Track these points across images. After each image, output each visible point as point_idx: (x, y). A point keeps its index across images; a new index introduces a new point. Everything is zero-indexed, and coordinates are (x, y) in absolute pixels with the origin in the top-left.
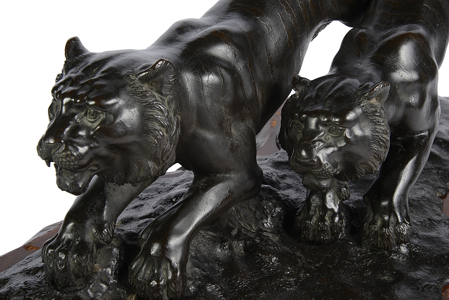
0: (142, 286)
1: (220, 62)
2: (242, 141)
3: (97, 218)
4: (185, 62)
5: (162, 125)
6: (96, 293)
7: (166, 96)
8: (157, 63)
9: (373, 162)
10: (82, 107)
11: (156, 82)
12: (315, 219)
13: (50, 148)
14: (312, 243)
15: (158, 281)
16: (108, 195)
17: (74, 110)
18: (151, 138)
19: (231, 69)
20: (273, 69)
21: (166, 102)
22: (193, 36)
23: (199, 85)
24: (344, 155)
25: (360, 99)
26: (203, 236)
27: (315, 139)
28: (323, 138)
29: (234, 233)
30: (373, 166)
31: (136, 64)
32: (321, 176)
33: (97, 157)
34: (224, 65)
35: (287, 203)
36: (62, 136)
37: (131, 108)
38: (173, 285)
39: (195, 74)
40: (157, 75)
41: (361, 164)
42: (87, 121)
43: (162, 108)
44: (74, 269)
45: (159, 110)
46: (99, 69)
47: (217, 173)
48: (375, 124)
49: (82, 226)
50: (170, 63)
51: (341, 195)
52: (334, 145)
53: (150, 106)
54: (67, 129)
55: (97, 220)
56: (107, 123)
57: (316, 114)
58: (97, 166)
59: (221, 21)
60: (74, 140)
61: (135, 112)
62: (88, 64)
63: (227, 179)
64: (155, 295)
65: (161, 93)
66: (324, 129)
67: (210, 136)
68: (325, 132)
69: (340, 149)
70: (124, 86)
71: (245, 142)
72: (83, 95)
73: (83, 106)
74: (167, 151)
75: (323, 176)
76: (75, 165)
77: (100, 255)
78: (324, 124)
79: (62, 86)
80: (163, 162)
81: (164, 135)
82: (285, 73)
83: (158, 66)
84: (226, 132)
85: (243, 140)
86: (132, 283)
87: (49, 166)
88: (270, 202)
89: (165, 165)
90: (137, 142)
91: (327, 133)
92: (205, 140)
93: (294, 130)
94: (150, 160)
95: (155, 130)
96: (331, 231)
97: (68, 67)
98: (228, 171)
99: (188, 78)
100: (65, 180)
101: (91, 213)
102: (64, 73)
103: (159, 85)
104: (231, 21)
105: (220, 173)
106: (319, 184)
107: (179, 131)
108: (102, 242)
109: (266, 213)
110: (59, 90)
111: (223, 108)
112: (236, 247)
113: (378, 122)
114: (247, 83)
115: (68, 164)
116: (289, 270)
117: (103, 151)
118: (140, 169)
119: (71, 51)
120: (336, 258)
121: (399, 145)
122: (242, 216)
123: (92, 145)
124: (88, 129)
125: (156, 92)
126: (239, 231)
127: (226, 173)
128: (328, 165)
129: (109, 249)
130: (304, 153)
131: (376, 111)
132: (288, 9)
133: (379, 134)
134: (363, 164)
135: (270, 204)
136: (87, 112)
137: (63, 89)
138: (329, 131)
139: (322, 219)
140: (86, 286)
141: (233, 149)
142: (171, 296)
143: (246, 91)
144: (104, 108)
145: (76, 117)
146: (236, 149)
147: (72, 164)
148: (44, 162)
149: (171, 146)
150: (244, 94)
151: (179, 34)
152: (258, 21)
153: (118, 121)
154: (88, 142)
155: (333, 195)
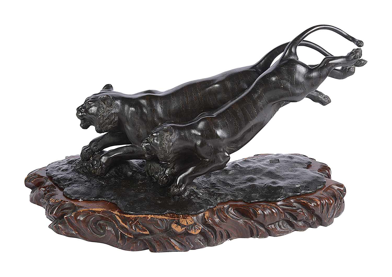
2: (144, 135)
7: (109, 107)
20: (171, 116)
21: (107, 109)
40: (105, 99)
52: (150, 143)
54: (81, 107)
55: (96, 143)
60: (81, 110)
61: (96, 108)
63: (135, 147)
67: (129, 128)
69: (150, 145)
74: (102, 123)
81: (100, 118)
83: (105, 97)
84: (137, 129)
90: (94, 117)
92: (127, 129)
103: (107, 103)
111: (136, 120)
114: (150, 115)
123: (84, 114)
128: (144, 148)
132: (186, 97)
143: (149, 118)
144: (89, 104)
149: (104, 122)
150: (147, 119)
153: (90, 109)
154: (84, 112)
155: (169, 170)
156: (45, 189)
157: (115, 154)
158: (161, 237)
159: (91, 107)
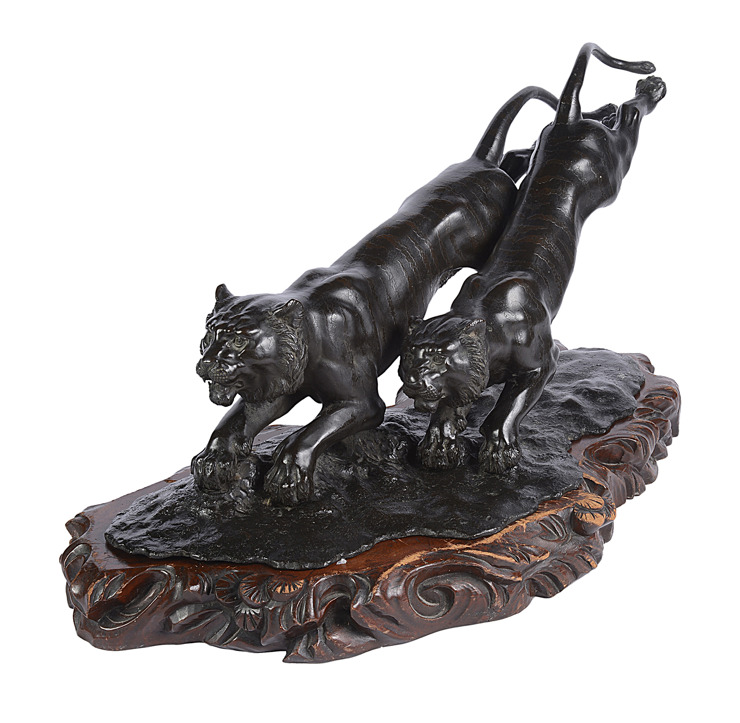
0: (276, 490)
1: (342, 303)
2: (363, 372)
3: (238, 434)
4: (312, 303)
5: (293, 350)
6: (237, 497)
7: (296, 328)
8: (289, 302)
9: (473, 387)
10: (232, 336)
11: (288, 317)
12: (434, 447)
13: (207, 367)
14: (432, 470)
15: (289, 484)
16: (247, 416)
17: (225, 338)
18: (284, 360)
19: (353, 310)
20: (394, 310)
21: (296, 333)
22: (319, 282)
23: (324, 323)
24: (447, 380)
25: (459, 333)
26: (330, 459)
27: (421, 366)
28: (428, 366)
29: (360, 461)
30: (473, 390)
31: (273, 303)
32: (427, 397)
33: (243, 375)
34: (346, 305)
35: (412, 438)
36: (216, 357)
37: (269, 337)
38: (302, 487)
39: (321, 313)
40: (289, 311)
41: (462, 389)
42: (235, 347)
43: (293, 337)
44: (220, 473)
45: (290, 338)
46: (243, 308)
47: (341, 400)
48: (473, 354)
49: (226, 440)
50: (299, 302)
51: (457, 425)
52: (439, 372)
53: (284, 335)
54: (220, 352)
55: (238, 436)
56: (251, 347)
57: (424, 346)
58: (241, 383)
59: (346, 269)
60: (226, 360)
61: (272, 339)
62: (235, 304)
63: (351, 405)
64: (286, 496)
65: (293, 326)
66: (429, 358)
67: (334, 366)
68: (430, 361)
69: (442, 375)
70: (263, 320)
71: (366, 373)
72: (232, 327)
73: (232, 334)
74: (297, 371)
75: (429, 397)
76: (226, 379)
77: (240, 467)
78: (429, 354)
79: (215, 321)
80: (294, 380)
81: (294, 358)
82: (407, 316)
83: (289, 304)
84: (348, 363)
85: (365, 371)
86: (267, 491)
87: (205, 382)
88: (395, 436)
89: (295, 383)
90: (273, 363)
91: (432, 361)
92: (330, 369)
93: (407, 362)
94: (283, 378)
95: (287, 353)
96: (448, 458)
97: (217, 307)
98: (351, 398)
99: (315, 317)
100: (217, 393)
101: (234, 430)
102: (215, 312)
103: (291, 320)
104: (355, 269)
105: (344, 400)
106: (427, 405)
107: (306, 357)
108: (243, 453)
109: (391, 446)
110: (212, 324)
111: (345, 342)
112: (360, 472)
113: (475, 352)
114: (367, 321)
115: (220, 378)
116: (406, 488)
117: (247, 370)
118: (275, 387)
119: (220, 294)
120: (451, 480)
121: (514, 381)
122: (368, 448)
123: (239, 365)
124: (236, 353)
125: (288, 325)
126: (365, 460)
127: (349, 400)
128: (432, 387)
129: (248, 464)
130: (412, 379)
131: (472, 343)
132: (409, 258)
133: (476, 362)
134: (465, 388)
135: (396, 438)
136: (235, 339)
137: (217, 322)
138: (434, 360)
139: (440, 446)
140: (228, 491)
141: (355, 379)
142: (300, 498)
143: (367, 329)
144: (249, 336)
145: (227, 343)
146: (357, 379)
147: (224, 378)
148: (201, 379)
149: (300, 367)
150: (365, 331)
151: (309, 280)
152: (380, 269)
153: (259, 346)
154: (236, 362)
155: (450, 425)
156: (198, 586)
157: (321, 436)
158: (564, 554)
159: (258, 341)
